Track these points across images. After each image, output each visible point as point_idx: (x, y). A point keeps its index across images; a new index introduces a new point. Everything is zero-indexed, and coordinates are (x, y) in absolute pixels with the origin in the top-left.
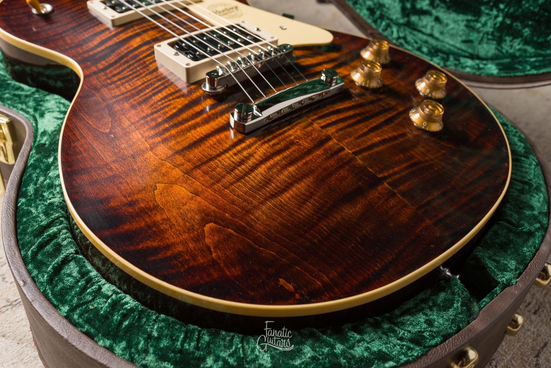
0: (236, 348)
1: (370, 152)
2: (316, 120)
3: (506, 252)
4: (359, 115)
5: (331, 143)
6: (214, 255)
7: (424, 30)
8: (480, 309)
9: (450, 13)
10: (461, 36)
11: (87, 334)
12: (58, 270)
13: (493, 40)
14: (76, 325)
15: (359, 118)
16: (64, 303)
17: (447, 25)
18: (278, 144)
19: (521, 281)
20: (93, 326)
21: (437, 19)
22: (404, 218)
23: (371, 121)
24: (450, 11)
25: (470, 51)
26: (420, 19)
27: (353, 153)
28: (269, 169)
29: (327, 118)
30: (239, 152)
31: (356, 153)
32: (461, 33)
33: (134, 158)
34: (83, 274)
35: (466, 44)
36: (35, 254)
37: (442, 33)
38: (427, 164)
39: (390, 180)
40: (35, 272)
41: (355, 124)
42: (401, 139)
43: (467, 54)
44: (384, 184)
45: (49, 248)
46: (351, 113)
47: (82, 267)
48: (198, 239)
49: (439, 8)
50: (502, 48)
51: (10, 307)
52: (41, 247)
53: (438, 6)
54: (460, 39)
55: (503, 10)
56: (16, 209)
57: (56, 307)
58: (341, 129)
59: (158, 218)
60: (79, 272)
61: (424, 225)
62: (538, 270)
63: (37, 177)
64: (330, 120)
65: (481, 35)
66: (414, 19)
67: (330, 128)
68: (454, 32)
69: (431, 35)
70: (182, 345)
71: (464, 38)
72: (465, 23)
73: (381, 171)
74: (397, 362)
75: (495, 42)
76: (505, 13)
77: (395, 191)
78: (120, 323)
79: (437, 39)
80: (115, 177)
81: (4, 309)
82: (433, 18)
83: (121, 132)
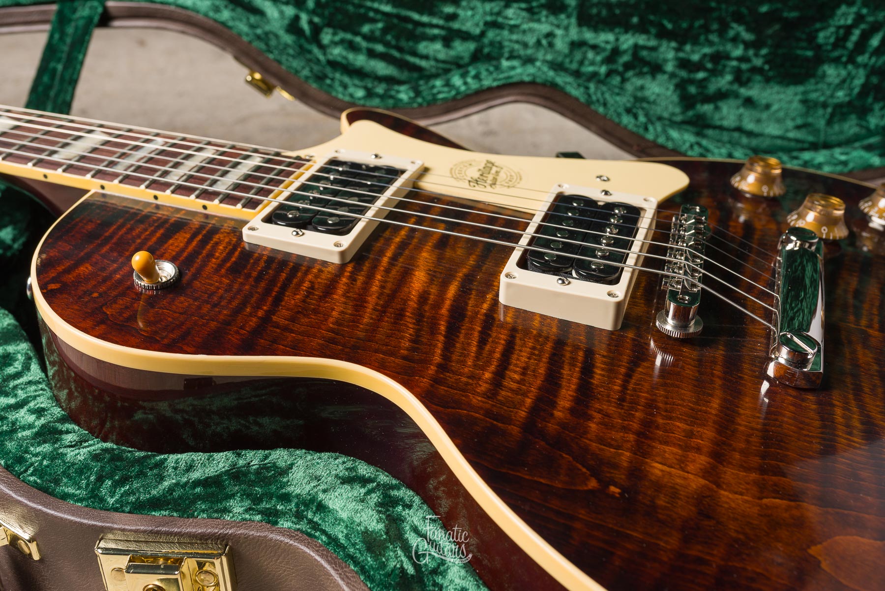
7: (725, 123)
9: (772, 88)
10: (793, 119)
13: (851, 113)
17: (768, 107)
18: (874, 386)
21: (749, 102)
24: (772, 84)
25: (811, 138)
26: (717, 108)
30: (848, 426)
32: (793, 114)
35: (804, 131)
37: (758, 121)
43: (806, 145)
46: (874, 290)
49: (750, 84)
50: (867, 122)
53: (749, 80)
54: (790, 124)
55: (865, 66)
65: (829, 110)
66: (706, 108)
68: (781, 114)
69: (739, 129)
71: (799, 121)
72: (799, 97)
75: (853, 116)
76: (869, 68)
79: (750, 134)
82: (739, 102)
83: (620, 476)
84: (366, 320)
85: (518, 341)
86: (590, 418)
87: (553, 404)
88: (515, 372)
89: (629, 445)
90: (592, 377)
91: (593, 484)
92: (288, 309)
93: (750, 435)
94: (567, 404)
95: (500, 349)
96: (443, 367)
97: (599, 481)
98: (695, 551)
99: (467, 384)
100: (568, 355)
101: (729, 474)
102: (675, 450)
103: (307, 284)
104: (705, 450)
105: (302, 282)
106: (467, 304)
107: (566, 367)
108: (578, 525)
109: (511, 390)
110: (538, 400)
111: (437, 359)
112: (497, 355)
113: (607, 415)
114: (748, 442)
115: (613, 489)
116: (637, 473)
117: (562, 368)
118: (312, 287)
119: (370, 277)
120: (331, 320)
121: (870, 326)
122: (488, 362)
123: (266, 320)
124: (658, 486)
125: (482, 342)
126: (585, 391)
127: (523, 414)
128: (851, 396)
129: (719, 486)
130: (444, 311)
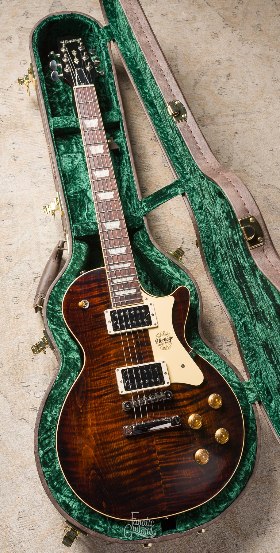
0: (82, 512)
1: (166, 464)
2: (157, 439)
3: (190, 520)
4: (176, 442)
5: (154, 455)
6: (89, 483)
8: (162, 535)
11: (47, 481)
12: (46, 453)
14: (45, 476)
15: (175, 444)
16: (45, 467)
18: (135, 447)
19: (185, 533)
20: (49, 481)
22: (157, 497)
23: (178, 448)
27: (159, 463)
28: (124, 457)
29: (162, 440)
30: (119, 444)
31: (160, 463)
33: (84, 427)
34: (54, 458)
36: (42, 441)
38: (185, 478)
39: (164, 480)
40: (40, 448)
41: (171, 447)
42: (184, 462)
44: (161, 481)
45: (47, 441)
46: (174, 440)
47: (54, 455)
48: (88, 475)
51: (33, 410)
52: (45, 439)
56: (42, 414)
57: (42, 466)
58: (163, 448)
59: (80, 460)
60: (52, 457)
61: (163, 503)
62: (199, 530)
63: (54, 399)
64: (162, 441)
67: (159, 446)
70: (69, 502)
73: (164, 476)
74: (123, 539)
77: (163, 486)
78: (56, 485)
80: (74, 433)
81: (31, 410)
83: (85, 411)
84: (97, 349)
85: (107, 379)
86: (95, 400)
87: (95, 392)
88: (99, 382)
89: (92, 409)
90: (105, 396)
91: (81, 407)
92: (91, 333)
93: (105, 428)
94: (96, 395)
95: (103, 376)
96: (93, 369)
97: (82, 408)
98: (76, 428)
99: (92, 375)
100: (108, 389)
101: (95, 428)
102: (95, 417)
103: (99, 332)
104: (98, 422)
105: (99, 331)
106: (112, 364)
107: (105, 390)
108: (70, 408)
109: (94, 384)
110: (95, 389)
111: (95, 367)
112: (101, 377)
113: (97, 403)
114: (104, 428)
115: (81, 410)
116: (87, 413)
117: (104, 390)
118: (99, 333)
119: (108, 342)
120: (93, 343)
121: (156, 442)
122: (99, 376)
123: (86, 332)
124: (86, 417)
125: (103, 372)
126: (101, 396)
127: (90, 388)
128: (128, 443)
129: (91, 427)
130: (107, 361)
